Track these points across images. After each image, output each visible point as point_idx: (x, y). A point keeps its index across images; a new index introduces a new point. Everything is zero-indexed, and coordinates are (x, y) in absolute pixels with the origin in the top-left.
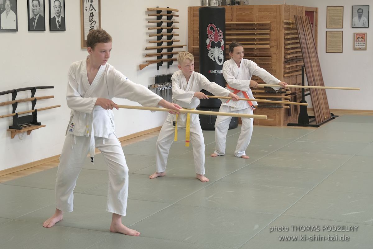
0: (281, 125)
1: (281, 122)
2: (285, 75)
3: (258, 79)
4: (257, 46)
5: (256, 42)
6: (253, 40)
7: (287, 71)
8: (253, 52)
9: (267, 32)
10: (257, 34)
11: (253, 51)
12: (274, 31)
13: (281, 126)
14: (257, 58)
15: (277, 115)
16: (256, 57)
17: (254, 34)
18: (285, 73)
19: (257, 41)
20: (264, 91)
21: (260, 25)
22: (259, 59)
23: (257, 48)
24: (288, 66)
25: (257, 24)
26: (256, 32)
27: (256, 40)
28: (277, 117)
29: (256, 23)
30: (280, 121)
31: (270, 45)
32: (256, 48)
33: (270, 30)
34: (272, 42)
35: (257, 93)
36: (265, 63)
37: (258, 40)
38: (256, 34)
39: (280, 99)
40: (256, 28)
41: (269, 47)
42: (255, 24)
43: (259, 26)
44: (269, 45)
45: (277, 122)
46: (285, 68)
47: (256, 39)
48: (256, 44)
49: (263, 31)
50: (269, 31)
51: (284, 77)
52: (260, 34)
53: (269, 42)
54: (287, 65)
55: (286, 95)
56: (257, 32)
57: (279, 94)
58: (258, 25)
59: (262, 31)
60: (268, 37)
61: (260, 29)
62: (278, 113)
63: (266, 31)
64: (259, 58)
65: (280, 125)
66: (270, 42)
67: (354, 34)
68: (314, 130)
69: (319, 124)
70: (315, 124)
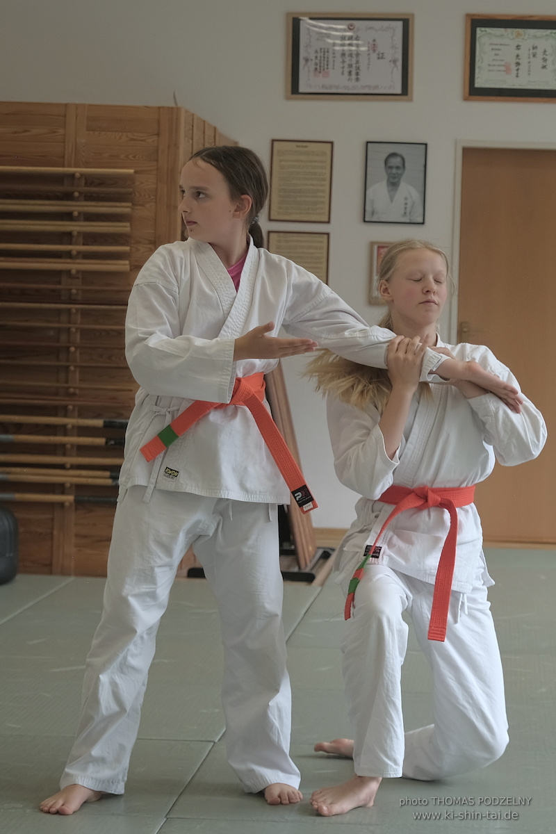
3: (77, 391)
4: (78, 261)
5: (75, 248)
6: (67, 237)
8: (58, 287)
9: (122, 208)
10: (79, 213)
11: (59, 283)
12: (147, 206)
14: (77, 310)
16: (73, 307)
17: (68, 216)
19: (77, 244)
20: (101, 441)
21: (90, 180)
22: (84, 313)
23: (78, 272)
25: (82, 175)
26: (77, 207)
27: (74, 240)
29: (78, 175)
31: (130, 261)
32: (73, 272)
33: (133, 205)
34: (138, 250)
35: (72, 445)
36: (107, 332)
37: (81, 240)
38: (76, 214)
40: (76, 194)
41: (127, 268)
42: (72, 176)
43: (86, 184)
44: (127, 262)
47: (75, 233)
48: (74, 253)
49: (106, 204)
50: (130, 204)
52: (89, 217)
53: (127, 248)
56: (80, 209)
58: (83, 181)
59: (101, 204)
60: (123, 228)
61: (89, 197)
63: (118, 204)
64: (82, 309)
66: (131, 250)
67: (372, 244)
68: (319, 588)
69: (307, 570)
70: (296, 569)
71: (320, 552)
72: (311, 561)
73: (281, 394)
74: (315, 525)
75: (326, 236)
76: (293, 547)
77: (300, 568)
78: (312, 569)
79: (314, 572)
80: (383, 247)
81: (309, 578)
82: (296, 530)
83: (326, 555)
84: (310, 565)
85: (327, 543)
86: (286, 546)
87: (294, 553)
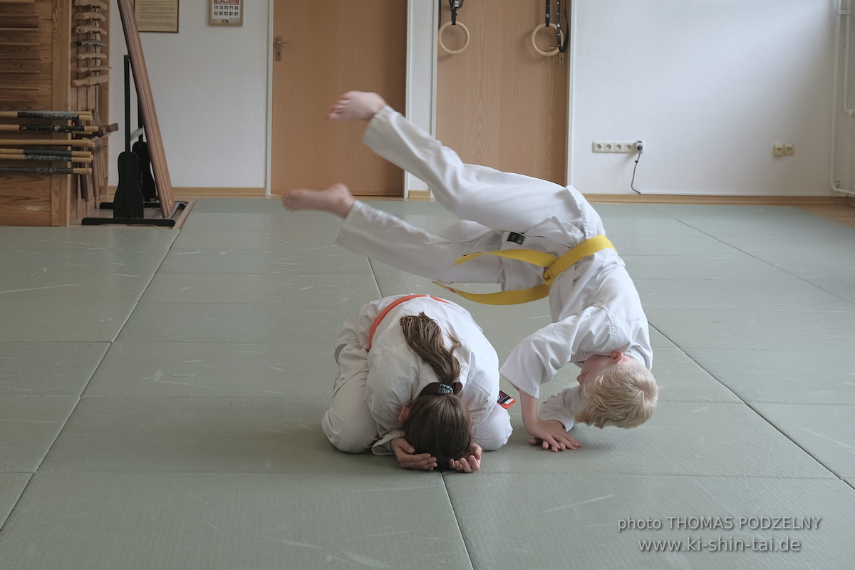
0: (65, 222)
1: (65, 213)
2: (78, 83)
7: (83, 70)
13: (65, 225)
15: (54, 197)
18: (77, 76)
20: (15, 127)
24: (83, 57)
28: (55, 200)
30: (62, 211)
39: (63, 148)
45: (55, 216)
46: (76, 60)
51: (73, 85)
54: (84, 53)
55: (79, 137)
57: (62, 134)
62: (57, 188)
65: (62, 222)
68: (179, 231)
69: (169, 218)
70: (161, 218)
71: (178, 204)
72: (171, 211)
73: (147, 91)
74: (173, 186)
76: (158, 201)
78: (172, 217)
79: (173, 219)
81: (171, 224)
82: (161, 189)
83: (182, 207)
84: (171, 214)
85: (183, 198)
86: (152, 201)
87: (159, 206)
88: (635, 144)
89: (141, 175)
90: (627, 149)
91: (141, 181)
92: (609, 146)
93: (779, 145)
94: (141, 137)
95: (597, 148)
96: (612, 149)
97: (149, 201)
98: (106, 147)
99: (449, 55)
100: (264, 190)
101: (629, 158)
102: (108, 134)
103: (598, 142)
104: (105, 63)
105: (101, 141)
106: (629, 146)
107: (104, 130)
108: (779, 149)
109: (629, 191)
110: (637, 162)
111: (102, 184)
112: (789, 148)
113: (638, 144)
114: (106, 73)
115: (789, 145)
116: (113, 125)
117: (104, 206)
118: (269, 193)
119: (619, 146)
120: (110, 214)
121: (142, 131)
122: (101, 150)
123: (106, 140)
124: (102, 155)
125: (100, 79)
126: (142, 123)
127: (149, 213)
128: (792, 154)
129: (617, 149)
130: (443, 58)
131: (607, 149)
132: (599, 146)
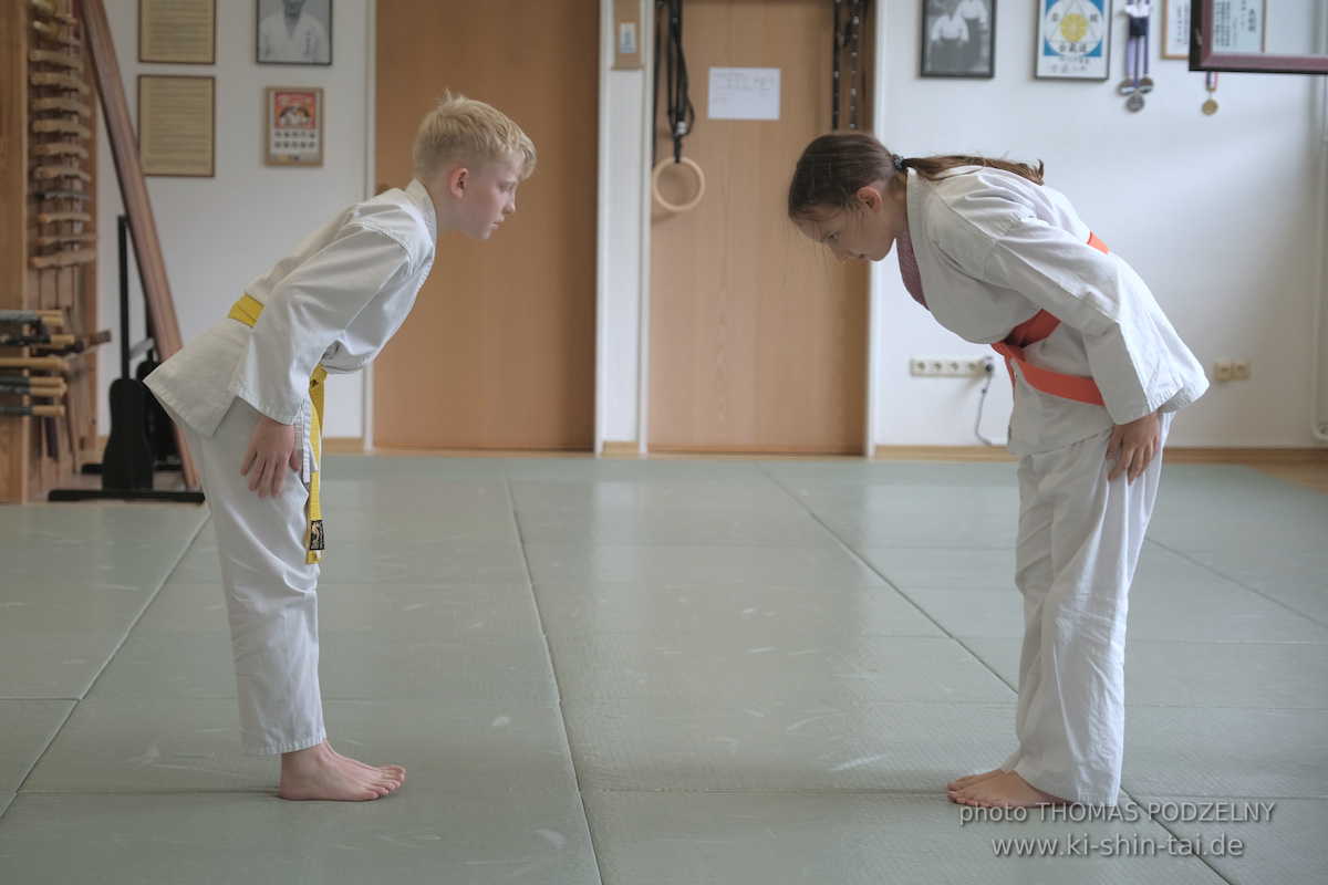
0: (20, 496)
1: (20, 482)
2: (40, 262)
7: (50, 240)
13: (20, 502)
18: (37, 250)
24: (49, 218)
30: (14, 479)
39: (16, 372)
46: (36, 224)
51: (31, 266)
54: (49, 212)
55: (42, 353)
57: (13, 349)
65: (14, 497)
67: (268, 90)
70: (182, 488)
75: (210, 82)
76: (178, 462)
77: (187, 486)
80: (282, 93)
81: (198, 499)
86: (171, 460)
87: (178, 468)
88: (981, 362)
89: (152, 417)
90: (968, 371)
91: (152, 428)
92: (938, 366)
93: (1224, 361)
94: (150, 354)
95: (918, 369)
96: (944, 370)
97: (165, 459)
98: (91, 369)
99: (669, 215)
100: (359, 442)
101: (970, 386)
102: (93, 349)
103: (919, 358)
104: (90, 228)
105: (81, 359)
106: (971, 366)
107: (86, 342)
108: (1224, 369)
109: (971, 440)
110: (984, 391)
111: (84, 432)
112: (1241, 368)
113: (987, 362)
114: (89, 245)
115: (1241, 362)
116: (101, 334)
117: (89, 469)
118: (369, 446)
119: (955, 366)
120: (95, 483)
121: (150, 344)
122: (82, 375)
123: (93, 358)
124: (84, 383)
125: (82, 256)
126: (151, 331)
127: (162, 481)
128: (1246, 377)
129: (952, 370)
130: (659, 218)
131: (935, 370)
132: (921, 365)
